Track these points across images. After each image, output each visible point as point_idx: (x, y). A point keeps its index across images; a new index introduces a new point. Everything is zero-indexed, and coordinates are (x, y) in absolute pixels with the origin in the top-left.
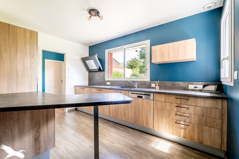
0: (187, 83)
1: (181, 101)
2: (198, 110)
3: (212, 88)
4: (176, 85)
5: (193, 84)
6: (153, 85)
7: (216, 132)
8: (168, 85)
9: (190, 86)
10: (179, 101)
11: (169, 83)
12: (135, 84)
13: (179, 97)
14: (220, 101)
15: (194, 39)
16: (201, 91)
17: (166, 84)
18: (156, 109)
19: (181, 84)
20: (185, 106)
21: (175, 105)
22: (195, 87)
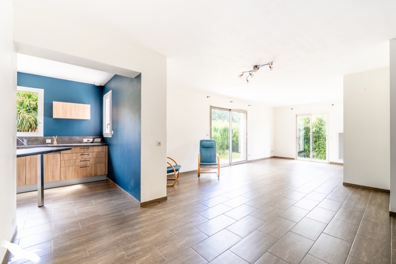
0: (82, 137)
1: (84, 151)
2: (95, 154)
3: (99, 140)
4: (73, 139)
5: (86, 138)
6: (48, 141)
7: (103, 165)
8: (66, 140)
9: (84, 139)
10: (82, 151)
11: (66, 138)
12: (23, 141)
13: (82, 147)
14: (105, 146)
15: (90, 105)
16: (92, 143)
17: (64, 139)
18: (63, 161)
19: (78, 138)
20: (87, 153)
21: (80, 154)
22: (88, 140)
